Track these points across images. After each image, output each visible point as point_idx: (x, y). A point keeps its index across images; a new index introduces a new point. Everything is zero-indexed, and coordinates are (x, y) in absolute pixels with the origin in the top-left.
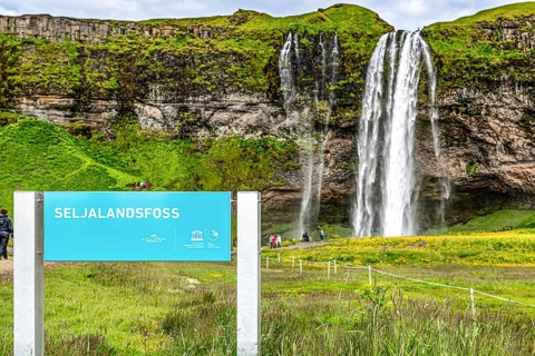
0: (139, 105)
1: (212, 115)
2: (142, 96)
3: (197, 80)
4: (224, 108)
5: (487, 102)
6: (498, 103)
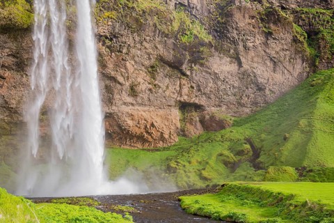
5: (130, 41)
6: (138, 46)
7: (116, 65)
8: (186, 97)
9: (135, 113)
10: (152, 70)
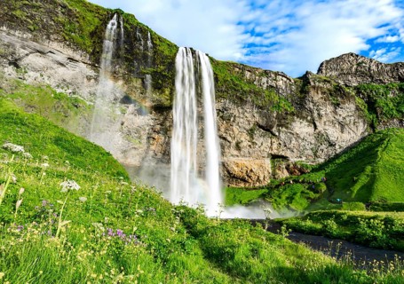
5: (236, 113)
6: (241, 116)
7: (227, 129)
8: (275, 151)
9: (239, 162)
10: (251, 133)
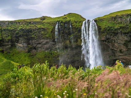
0: (17, 43)
1: (37, 45)
2: (18, 41)
3: (32, 36)
4: (40, 43)
5: (114, 39)
6: (117, 39)
7: (113, 46)
9: (124, 58)
10: (125, 45)
